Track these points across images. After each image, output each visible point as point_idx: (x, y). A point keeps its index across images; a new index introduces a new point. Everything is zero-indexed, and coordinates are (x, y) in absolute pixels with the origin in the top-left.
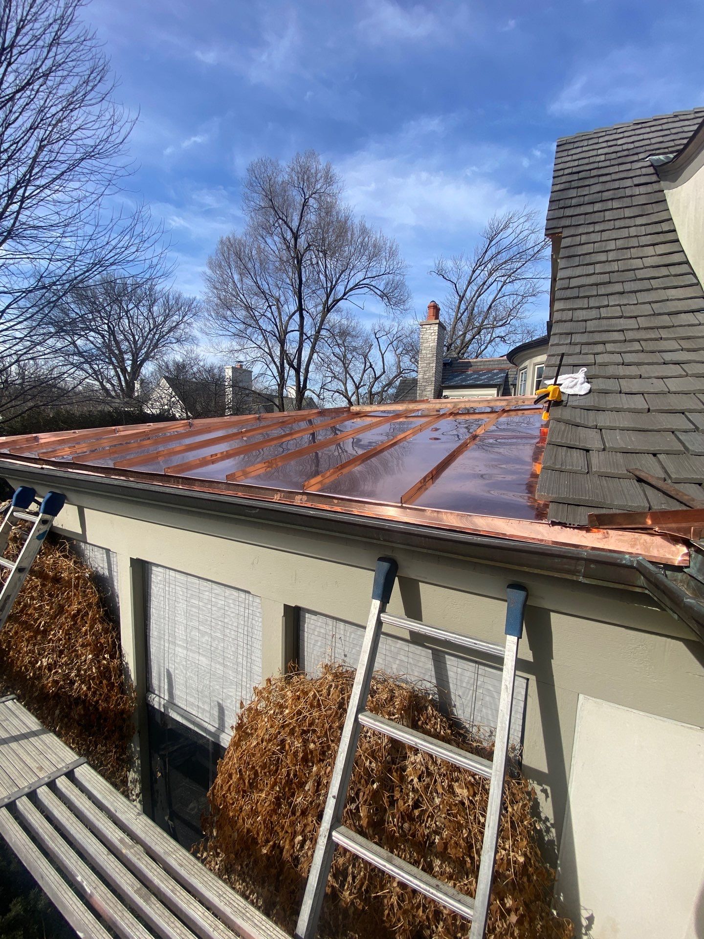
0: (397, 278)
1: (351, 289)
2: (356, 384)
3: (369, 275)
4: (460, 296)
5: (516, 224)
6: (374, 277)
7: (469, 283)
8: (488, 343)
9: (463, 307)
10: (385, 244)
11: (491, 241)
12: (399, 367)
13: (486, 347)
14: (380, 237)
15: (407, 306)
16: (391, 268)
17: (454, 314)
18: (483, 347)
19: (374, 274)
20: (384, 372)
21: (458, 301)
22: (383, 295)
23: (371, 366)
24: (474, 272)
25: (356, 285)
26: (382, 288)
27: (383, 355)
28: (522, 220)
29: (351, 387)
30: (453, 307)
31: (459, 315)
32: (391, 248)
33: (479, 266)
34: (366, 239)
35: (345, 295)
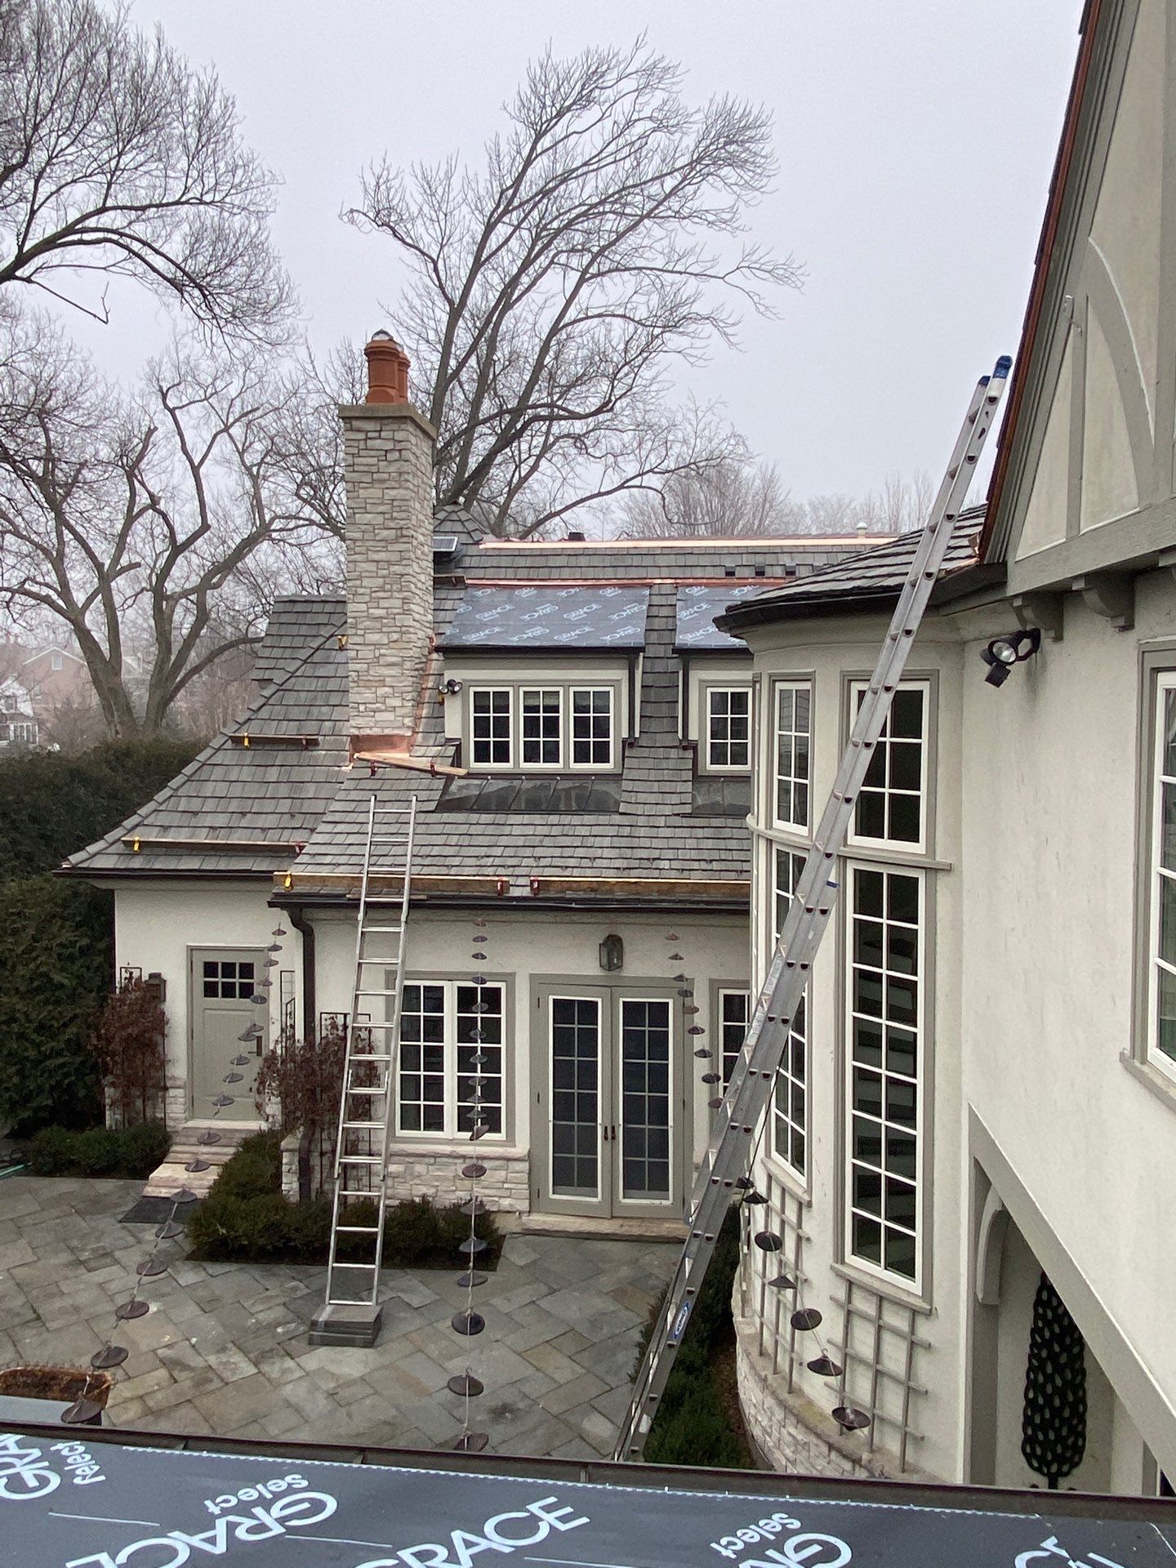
0: (237, 222)
1: (49, 244)
2: (99, 566)
3: (123, 198)
4: (450, 302)
5: (609, 94)
6: (144, 208)
7: (477, 265)
8: (539, 457)
9: (463, 338)
10: (183, 93)
11: (539, 136)
12: (257, 505)
13: (534, 468)
14: (158, 61)
15: (275, 332)
16: (210, 181)
17: (436, 358)
18: (525, 469)
19: (143, 198)
20: (205, 527)
21: (445, 318)
22: (182, 282)
23: (154, 501)
24: (489, 228)
25: (70, 230)
26: (176, 248)
27: (195, 470)
28: (629, 84)
29: (81, 578)
30: (432, 336)
31: (453, 363)
32: (205, 108)
33: (506, 212)
34: (102, 58)
35: (22, 259)
